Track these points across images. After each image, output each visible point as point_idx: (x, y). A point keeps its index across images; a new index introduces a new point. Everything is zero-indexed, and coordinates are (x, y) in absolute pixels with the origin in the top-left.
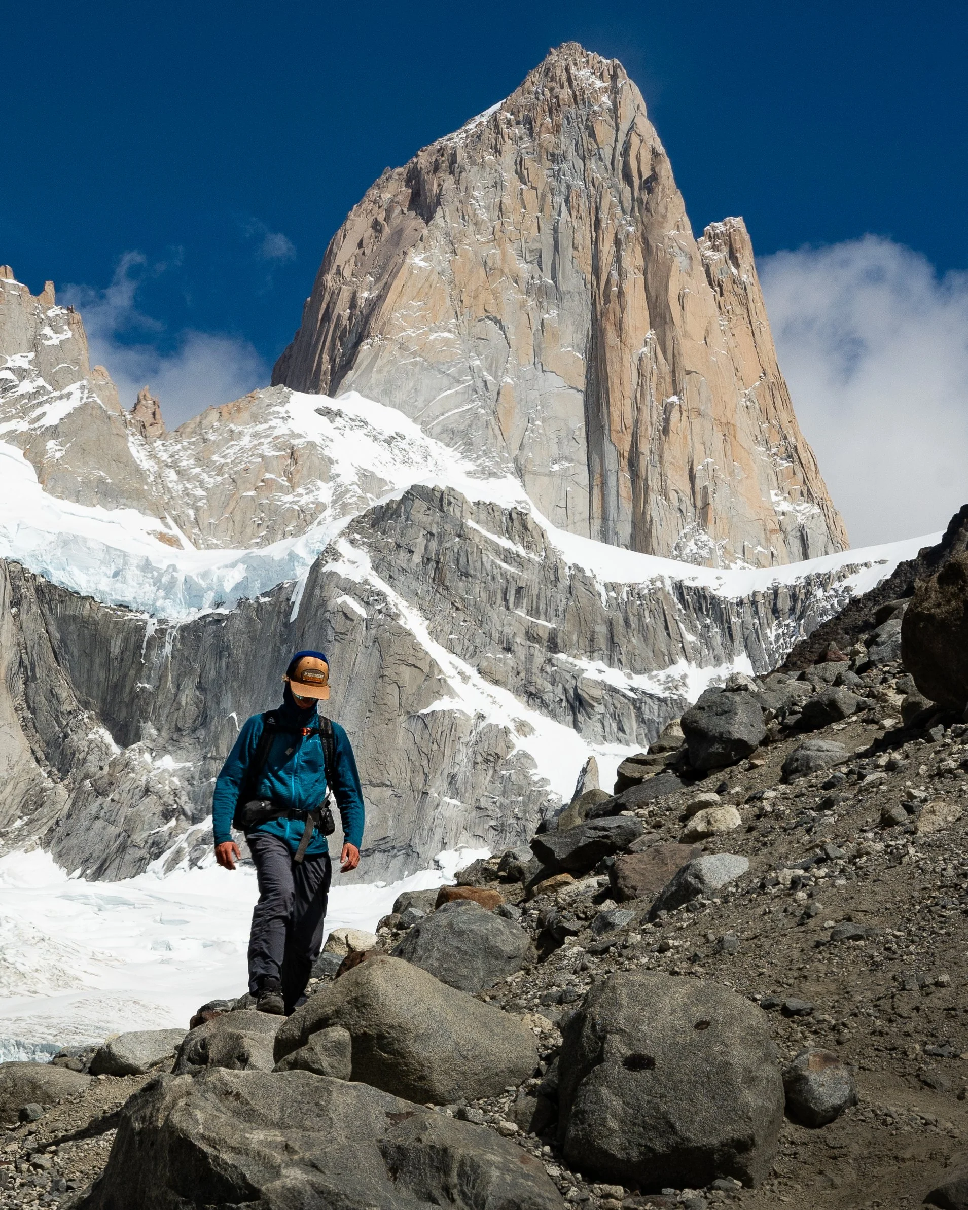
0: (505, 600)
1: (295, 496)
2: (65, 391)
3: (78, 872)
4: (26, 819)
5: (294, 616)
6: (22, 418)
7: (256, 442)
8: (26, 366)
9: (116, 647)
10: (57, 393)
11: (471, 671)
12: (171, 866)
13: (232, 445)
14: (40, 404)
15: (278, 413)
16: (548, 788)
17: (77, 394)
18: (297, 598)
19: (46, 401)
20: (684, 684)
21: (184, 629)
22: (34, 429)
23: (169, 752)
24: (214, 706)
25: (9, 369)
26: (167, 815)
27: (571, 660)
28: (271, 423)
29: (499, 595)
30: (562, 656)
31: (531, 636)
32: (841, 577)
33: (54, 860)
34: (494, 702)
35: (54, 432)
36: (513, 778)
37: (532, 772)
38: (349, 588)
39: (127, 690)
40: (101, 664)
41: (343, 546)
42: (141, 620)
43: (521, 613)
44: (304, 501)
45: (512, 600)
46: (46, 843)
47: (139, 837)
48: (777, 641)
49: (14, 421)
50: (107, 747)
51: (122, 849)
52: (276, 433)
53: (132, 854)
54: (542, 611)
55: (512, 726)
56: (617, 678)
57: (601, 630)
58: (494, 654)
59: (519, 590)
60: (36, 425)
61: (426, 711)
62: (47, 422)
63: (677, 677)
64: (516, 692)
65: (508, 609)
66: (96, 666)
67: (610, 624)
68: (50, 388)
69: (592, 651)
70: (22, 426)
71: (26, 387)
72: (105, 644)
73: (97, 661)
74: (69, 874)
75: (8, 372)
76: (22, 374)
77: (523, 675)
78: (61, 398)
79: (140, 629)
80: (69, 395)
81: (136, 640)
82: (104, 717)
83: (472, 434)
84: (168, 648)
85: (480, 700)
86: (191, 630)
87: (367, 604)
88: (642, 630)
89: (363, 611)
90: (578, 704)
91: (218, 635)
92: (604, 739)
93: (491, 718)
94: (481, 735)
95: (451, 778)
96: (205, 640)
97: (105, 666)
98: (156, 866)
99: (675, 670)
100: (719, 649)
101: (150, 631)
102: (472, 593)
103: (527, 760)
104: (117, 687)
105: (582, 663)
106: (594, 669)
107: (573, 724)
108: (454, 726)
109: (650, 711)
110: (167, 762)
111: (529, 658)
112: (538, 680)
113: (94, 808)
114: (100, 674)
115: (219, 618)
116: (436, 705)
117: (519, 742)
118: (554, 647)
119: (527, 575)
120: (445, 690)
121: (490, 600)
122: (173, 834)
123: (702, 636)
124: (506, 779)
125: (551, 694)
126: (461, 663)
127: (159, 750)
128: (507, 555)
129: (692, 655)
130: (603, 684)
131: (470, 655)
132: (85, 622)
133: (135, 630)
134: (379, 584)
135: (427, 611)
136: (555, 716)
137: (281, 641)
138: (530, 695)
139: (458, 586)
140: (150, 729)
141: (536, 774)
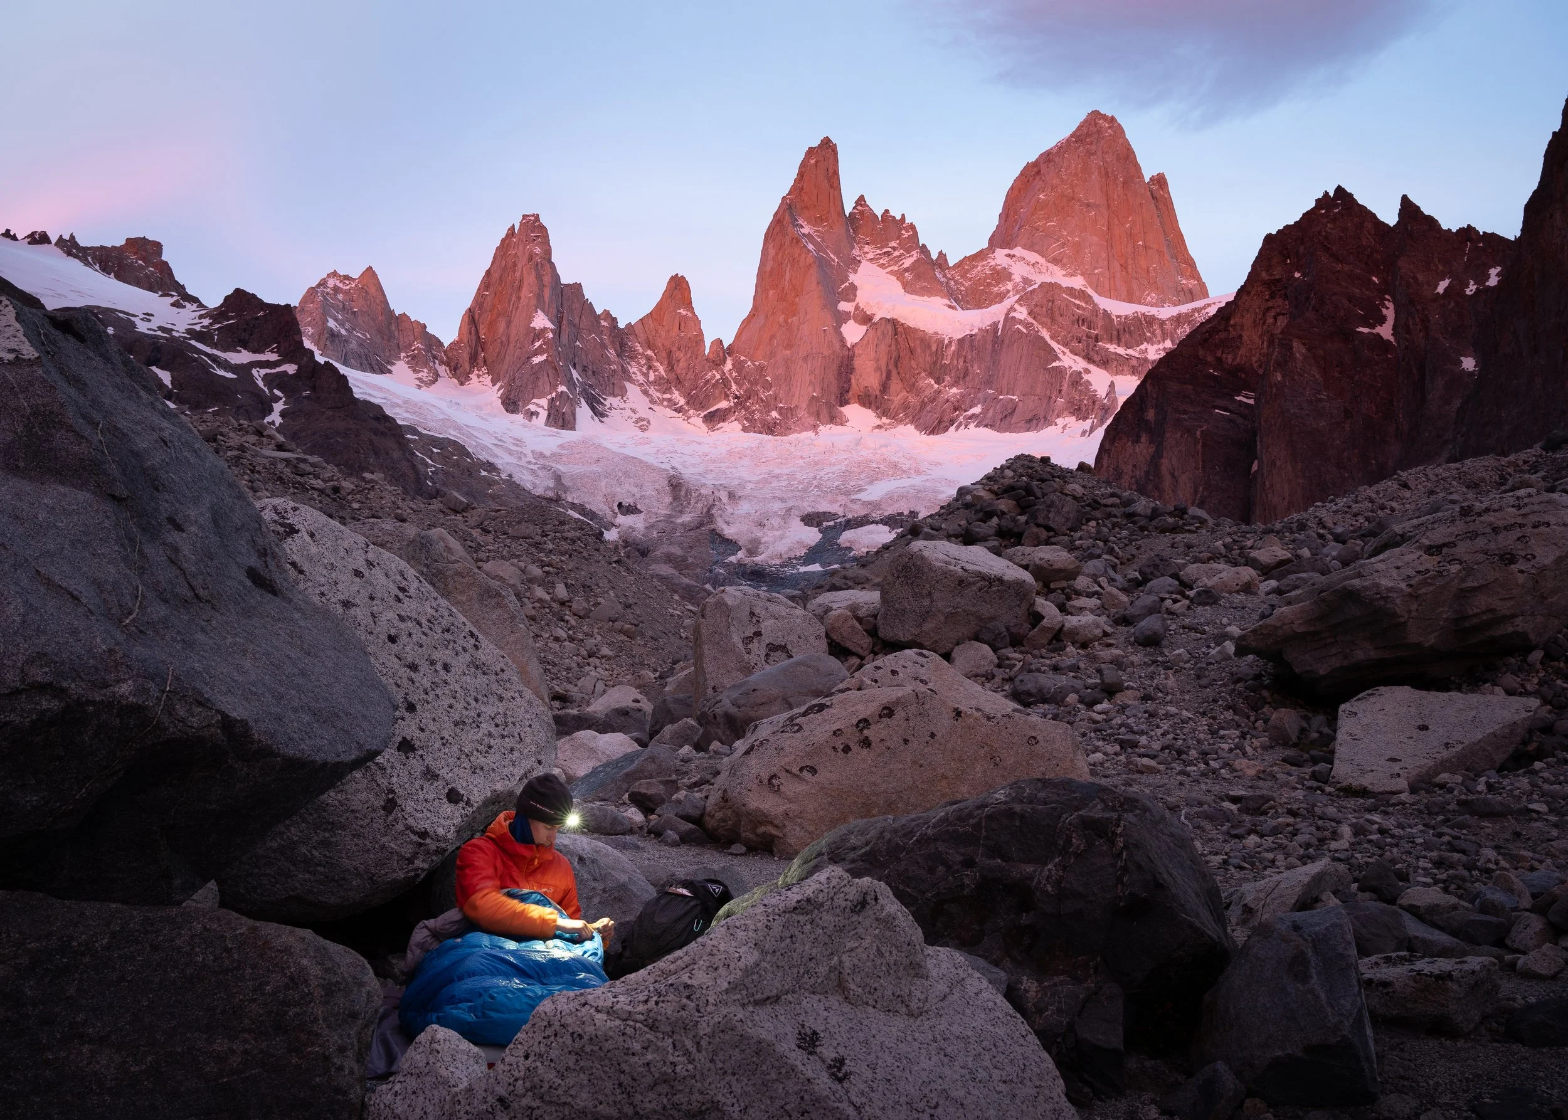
0: (1078, 323)
1: (999, 288)
2: (911, 254)
4: (904, 412)
5: (999, 333)
6: (895, 265)
7: (983, 268)
8: (896, 245)
9: (934, 348)
10: (908, 255)
11: (1067, 351)
12: (957, 428)
13: (973, 271)
14: (902, 260)
15: (990, 257)
17: (915, 255)
18: (1000, 326)
19: (904, 258)
20: (1147, 352)
21: (959, 340)
22: (900, 269)
23: (954, 386)
24: (971, 369)
26: (955, 410)
27: (1104, 344)
29: (1076, 322)
30: (1100, 343)
31: (1088, 337)
32: (1205, 309)
33: (915, 429)
34: (1075, 362)
35: (907, 270)
37: (1090, 387)
38: (1021, 322)
39: (939, 364)
41: (1017, 306)
42: (943, 338)
43: (1084, 328)
44: (1002, 290)
45: (1080, 323)
46: (911, 422)
47: (946, 418)
49: (893, 267)
50: (932, 385)
51: (940, 422)
53: (943, 425)
54: (1092, 327)
55: (1082, 370)
56: (1121, 351)
57: (1115, 333)
58: (1074, 344)
59: (1083, 320)
61: (1050, 366)
62: (906, 265)
64: (1084, 358)
65: (1079, 326)
66: (927, 356)
67: (1118, 331)
69: (1111, 341)
70: (896, 268)
71: (896, 253)
72: (929, 347)
73: (927, 354)
74: (920, 434)
76: (894, 249)
77: (1086, 351)
79: (943, 341)
81: (942, 346)
82: (930, 374)
83: (1065, 260)
84: (953, 348)
85: (1070, 362)
86: (961, 341)
87: (1026, 328)
88: (1130, 332)
89: (1025, 331)
90: (1105, 362)
91: (972, 342)
92: (1117, 374)
93: (1074, 368)
94: (1071, 375)
95: (1060, 391)
96: (967, 344)
97: (930, 355)
98: (952, 429)
99: (1143, 347)
100: (1159, 338)
101: (946, 342)
102: (1066, 322)
103: (1088, 383)
104: (935, 363)
105: (1108, 346)
106: (1112, 348)
107: (1105, 369)
108: (1061, 372)
109: (1134, 362)
110: (954, 390)
111: (1088, 345)
112: (1092, 353)
113: (928, 408)
114: (928, 359)
115: (971, 336)
116: (1054, 364)
117: (1086, 377)
118: (1097, 340)
119: (1086, 314)
120: (1057, 358)
121: (1073, 324)
122: (958, 416)
123: (1153, 333)
124: (1080, 391)
125: (1097, 358)
126: (1062, 348)
127: (951, 386)
128: (1078, 307)
129: (1149, 341)
130: (1116, 354)
131: (1066, 345)
132: (922, 340)
133: (940, 342)
134: (1031, 320)
135: (1049, 330)
136: (1098, 366)
137: (994, 343)
138: (1089, 359)
139: (1060, 319)
140: (948, 378)
141: (1092, 388)
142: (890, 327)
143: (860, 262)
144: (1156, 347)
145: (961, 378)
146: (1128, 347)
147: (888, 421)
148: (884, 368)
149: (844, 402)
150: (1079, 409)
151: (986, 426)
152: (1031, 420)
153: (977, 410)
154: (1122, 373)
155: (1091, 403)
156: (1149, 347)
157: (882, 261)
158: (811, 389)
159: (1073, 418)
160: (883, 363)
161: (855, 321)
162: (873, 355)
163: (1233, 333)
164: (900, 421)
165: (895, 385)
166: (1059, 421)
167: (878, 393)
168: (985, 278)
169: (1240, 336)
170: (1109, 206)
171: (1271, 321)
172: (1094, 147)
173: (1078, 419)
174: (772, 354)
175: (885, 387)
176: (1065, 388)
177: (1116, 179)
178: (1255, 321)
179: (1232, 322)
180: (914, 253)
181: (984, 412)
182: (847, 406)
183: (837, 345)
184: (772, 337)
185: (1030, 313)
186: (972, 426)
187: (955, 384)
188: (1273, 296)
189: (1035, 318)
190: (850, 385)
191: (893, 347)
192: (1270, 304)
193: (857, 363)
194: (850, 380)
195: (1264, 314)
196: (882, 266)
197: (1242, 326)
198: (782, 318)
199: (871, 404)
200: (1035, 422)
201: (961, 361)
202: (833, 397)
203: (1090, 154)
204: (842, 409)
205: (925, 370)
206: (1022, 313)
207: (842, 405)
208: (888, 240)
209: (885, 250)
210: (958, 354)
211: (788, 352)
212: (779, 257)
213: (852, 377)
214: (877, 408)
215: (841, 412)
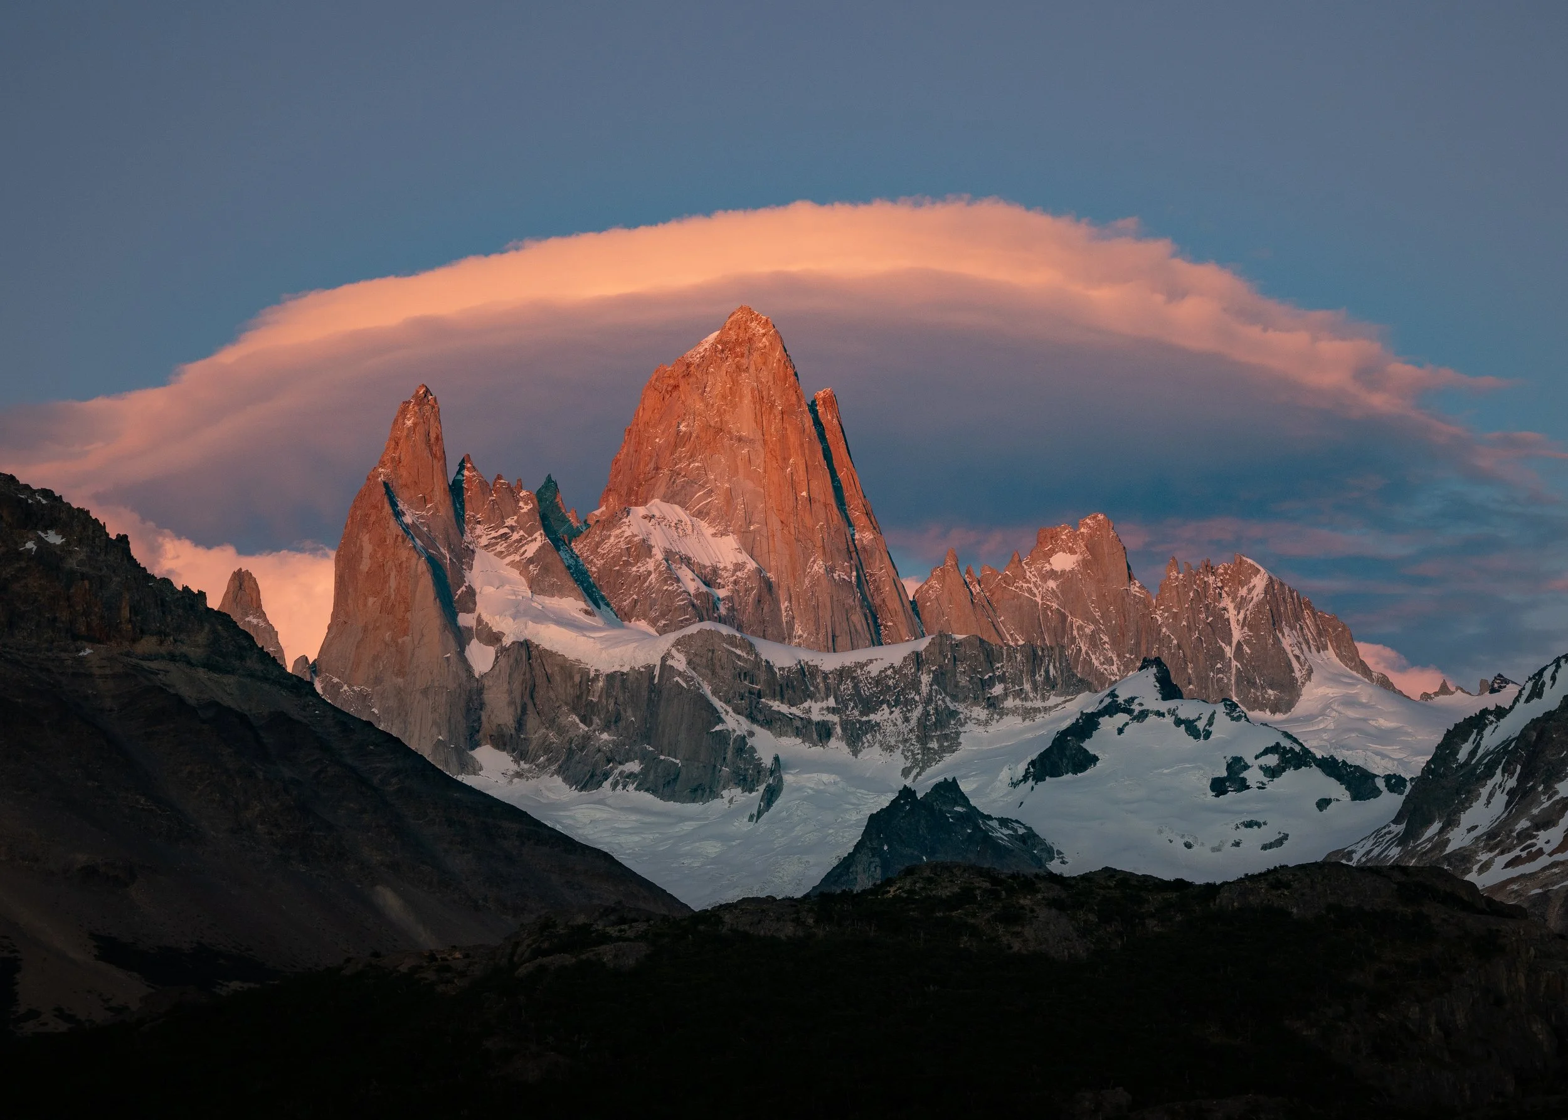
0: (740, 677)
1: (637, 568)
2: (534, 537)
3: (574, 787)
4: (546, 757)
5: (656, 681)
6: (516, 553)
7: (617, 541)
8: (514, 524)
9: (577, 679)
10: (530, 539)
11: (730, 709)
12: (614, 786)
13: (606, 543)
14: (523, 545)
15: (625, 522)
16: (761, 762)
17: (539, 538)
18: (657, 672)
19: (526, 543)
20: (810, 711)
21: (607, 675)
22: (523, 559)
23: (605, 731)
24: (624, 713)
25: (507, 527)
26: (609, 761)
27: (767, 701)
28: (623, 529)
29: (738, 676)
30: (763, 700)
31: (750, 693)
32: (866, 664)
33: (563, 781)
34: (739, 723)
35: (531, 561)
36: (748, 758)
37: (755, 755)
38: (680, 674)
39: (584, 700)
40: (570, 686)
41: (674, 652)
42: (587, 669)
43: (746, 683)
44: (641, 570)
45: (742, 677)
46: (558, 772)
47: (598, 772)
48: (844, 691)
49: (513, 556)
50: (578, 724)
51: (592, 776)
52: (626, 535)
53: (596, 779)
54: (755, 682)
55: (746, 734)
56: (784, 709)
57: (778, 688)
58: (737, 701)
59: (745, 673)
60: (523, 557)
61: (713, 730)
62: (529, 554)
63: (807, 708)
64: (747, 717)
65: (741, 681)
66: (569, 687)
67: (781, 686)
68: (526, 536)
69: (774, 698)
70: (517, 558)
71: (515, 536)
72: (571, 678)
73: (569, 685)
74: (570, 788)
75: (506, 528)
76: (512, 528)
77: (749, 709)
78: (532, 541)
79: (588, 673)
80: (535, 539)
81: (587, 680)
82: (574, 709)
83: (713, 513)
84: (601, 684)
85: (733, 723)
86: (610, 677)
87: (687, 682)
88: (793, 687)
89: (684, 685)
90: (770, 721)
91: (623, 681)
92: (781, 735)
93: (738, 733)
94: (735, 740)
95: (725, 758)
96: (618, 683)
97: (573, 686)
98: (607, 784)
99: (806, 705)
100: (822, 694)
101: (592, 674)
102: (727, 675)
103: (753, 750)
104: (579, 697)
105: (771, 703)
106: (776, 705)
107: (769, 729)
108: (724, 737)
109: (798, 723)
110: (605, 736)
111: (751, 702)
112: (755, 712)
113: (577, 758)
114: (570, 691)
115: (623, 674)
116: (718, 728)
117: (750, 742)
118: (760, 697)
119: (748, 666)
120: (720, 720)
121: (734, 678)
122: (612, 769)
123: (816, 687)
124: (745, 759)
125: (760, 717)
126: (724, 705)
127: (602, 731)
128: (739, 657)
129: (812, 696)
130: (779, 712)
131: (728, 702)
132: (562, 668)
133: (585, 673)
134: (691, 673)
135: (710, 683)
136: (762, 726)
137: (651, 691)
138: (753, 719)
139: (721, 673)
140: (596, 720)
141: (756, 755)
142: (524, 653)
143: (473, 552)
144: (820, 705)
145: (612, 722)
146: (792, 704)
147: (526, 766)
148: (518, 701)
149: (475, 745)
150: (745, 779)
151: (647, 790)
152: (695, 790)
153: (634, 767)
154: (785, 734)
155: (756, 773)
156: (813, 704)
157: (499, 548)
158: (435, 730)
159: (739, 790)
160: (517, 694)
161: (480, 640)
162: (506, 686)
163: (852, 877)
164: (542, 768)
165: (532, 721)
166: (725, 793)
167: (513, 732)
168: (621, 556)
169: (856, 879)
170: (765, 442)
171: (873, 869)
172: (744, 361)
173: (744, 791)
174: (378, 680)
175: (520, 724)
176: (729, 755)
177: (772, 406)
178: (864, 869)
179: (851, 870)
180: (537, 535)
181: (645, 772)
182: (478, 750)
183: (463, 675)
184: (376, 658)
185: (689, 663)
186: (631, 787)
187: (606, 728)
188: (873, 856)
189: (694, 669)
190: (480, 724)
191: (528, 676)
192: (872, 860)
193: (488, 697)
194: (479, 718)
195: (869, 865)
196: (500, 554)
197: (857, 872)
198: (388, 636)
199: (505, 744)
200: (700, 792)
201: (612, 702)
202: (462, 739)
203: (739, 368)
204: (472, 753)
205: (567, 704)
206: (679, 662)
207: (472, 749)
208: (503, 518)
209: (502, 531)
210: (608, 691)
211: (400, 680)
212: (379, 555)
213: (483, 713)
214: (514, 750)
215: (472, 757)
